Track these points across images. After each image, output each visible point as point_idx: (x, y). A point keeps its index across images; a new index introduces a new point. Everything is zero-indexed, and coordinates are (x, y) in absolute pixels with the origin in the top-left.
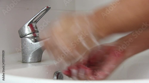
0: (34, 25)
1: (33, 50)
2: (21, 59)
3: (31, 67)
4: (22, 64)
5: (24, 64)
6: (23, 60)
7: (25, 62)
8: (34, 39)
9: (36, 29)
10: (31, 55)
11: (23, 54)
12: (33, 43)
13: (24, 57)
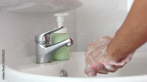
0: (48, 36)
1: (44, 54)
2: (36, 61)
3: (43, 67)
4: (36, 64)
5: (38, 65)
6: (37, 61)
7: (39, 62)
8: (45, 45)
9: (48, 40)
10: (43, 57)
11: (37, 57)
12: (44, 48)
13: (38, 58)
